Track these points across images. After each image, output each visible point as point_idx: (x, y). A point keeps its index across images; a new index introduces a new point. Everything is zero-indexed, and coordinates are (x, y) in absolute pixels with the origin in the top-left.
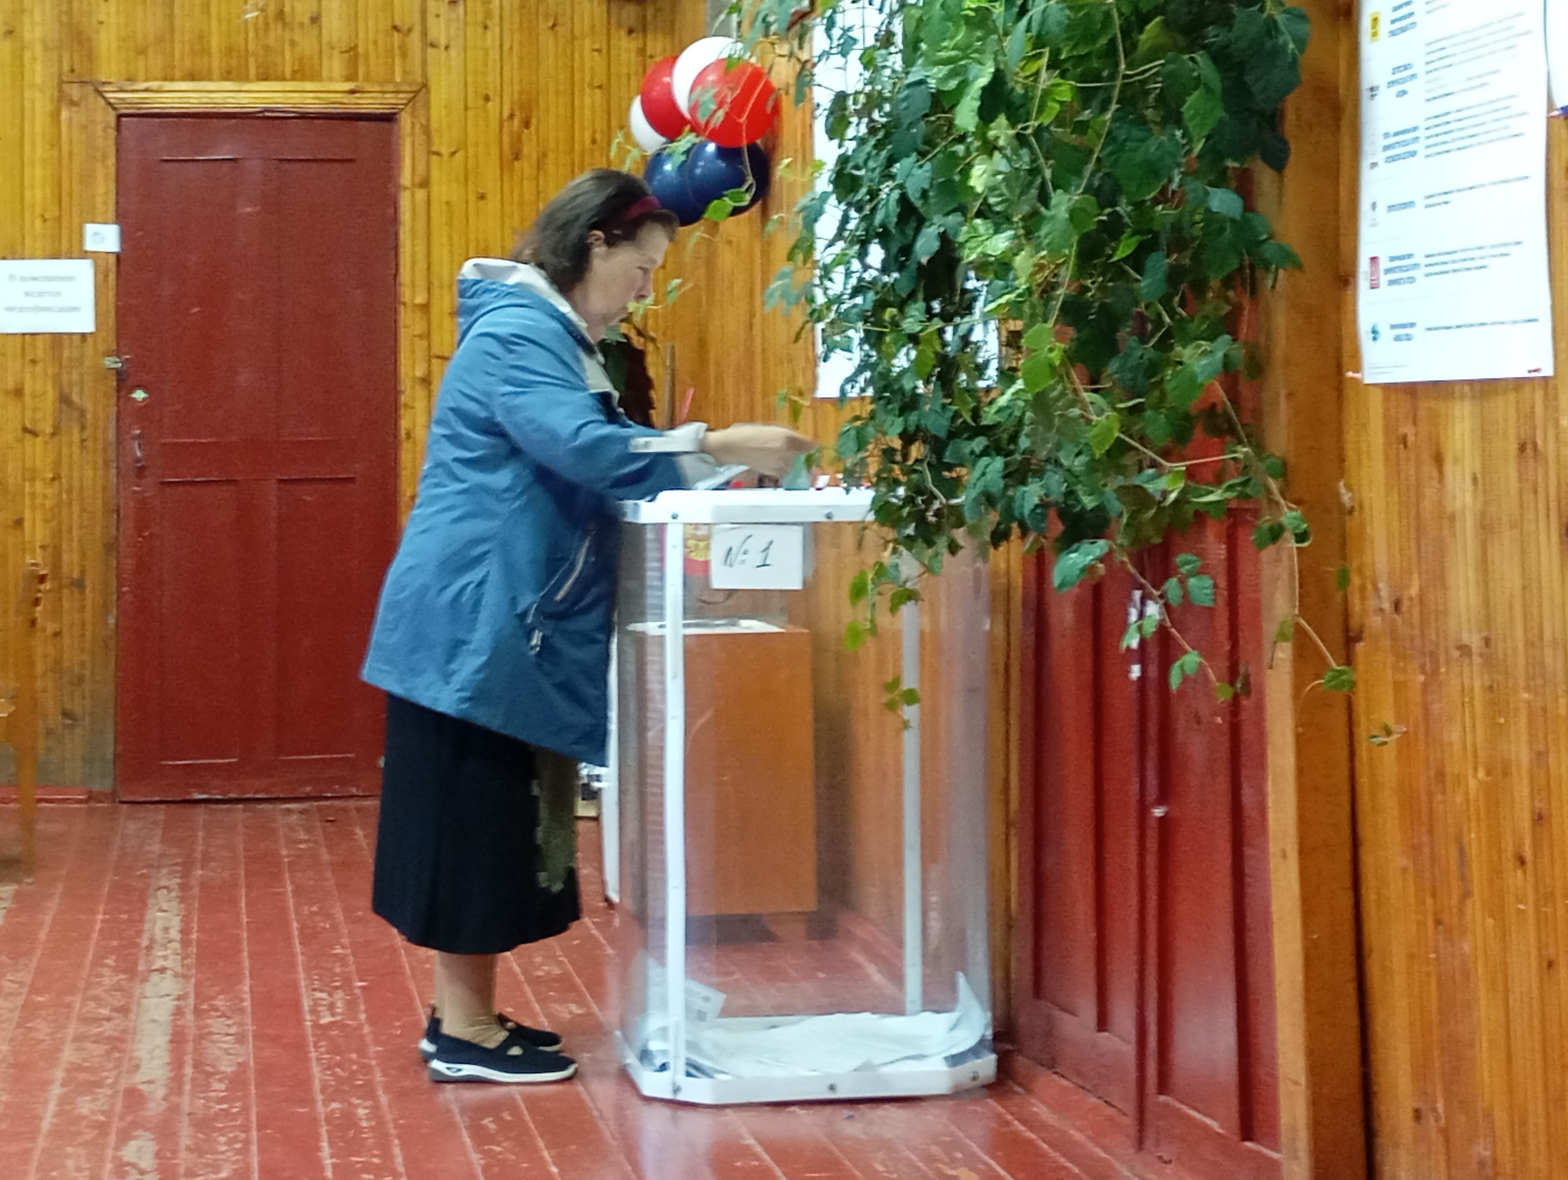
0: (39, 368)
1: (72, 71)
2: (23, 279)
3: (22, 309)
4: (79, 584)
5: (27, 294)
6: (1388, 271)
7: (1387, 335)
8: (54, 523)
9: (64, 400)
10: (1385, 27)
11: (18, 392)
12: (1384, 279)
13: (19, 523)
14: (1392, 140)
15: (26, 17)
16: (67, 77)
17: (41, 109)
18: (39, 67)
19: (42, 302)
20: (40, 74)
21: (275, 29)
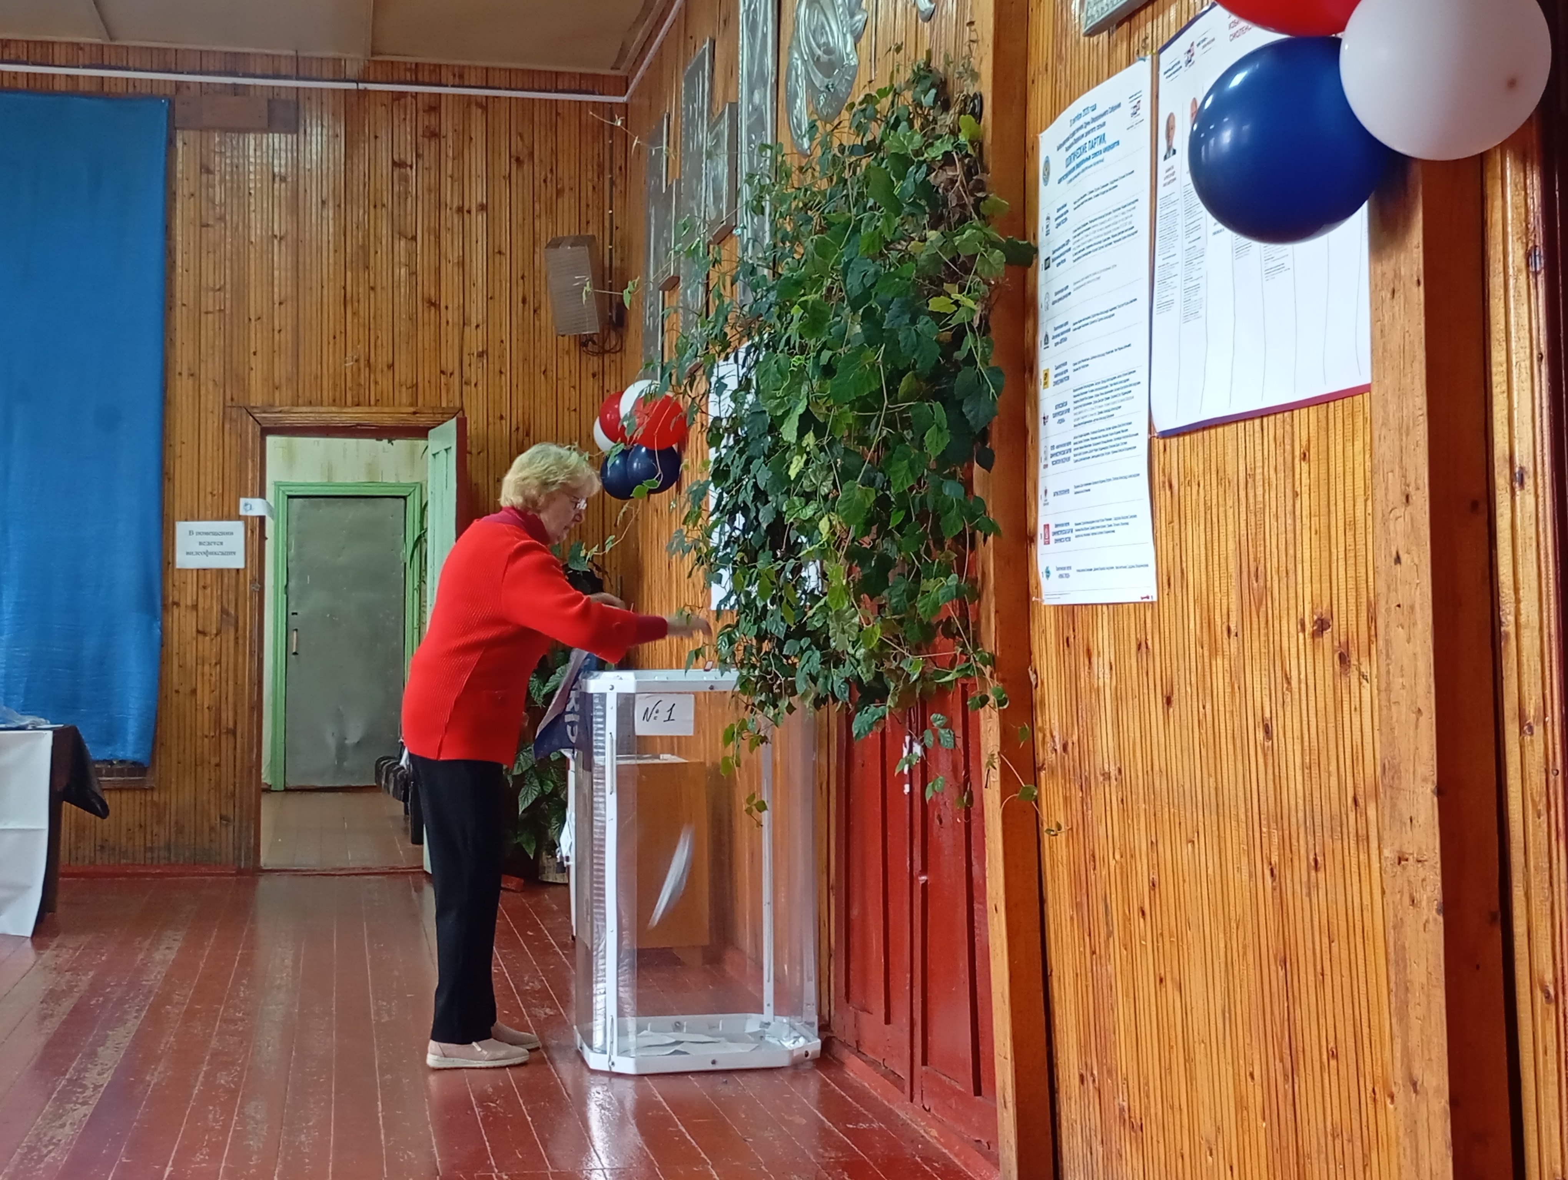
0: (208, 591)
1: (232, 399)
2: (199, 534)
3: (197, 553)
4: (234, 732)
5: (200, 543)
6: (1054, 533)
7: (1054, 573)
8: (217, 693)
9: (224, 611)
10: (1051, 379)
11: (195, 607)
12: (1052, 538)
13: (194, 692)
14: (1056, 451)
15: (203, 365)
16: (229, 403)
17: (212, 423)
18: (211, 397)
19: (211, 548)
20: (212, 400)
21: (365, 372)
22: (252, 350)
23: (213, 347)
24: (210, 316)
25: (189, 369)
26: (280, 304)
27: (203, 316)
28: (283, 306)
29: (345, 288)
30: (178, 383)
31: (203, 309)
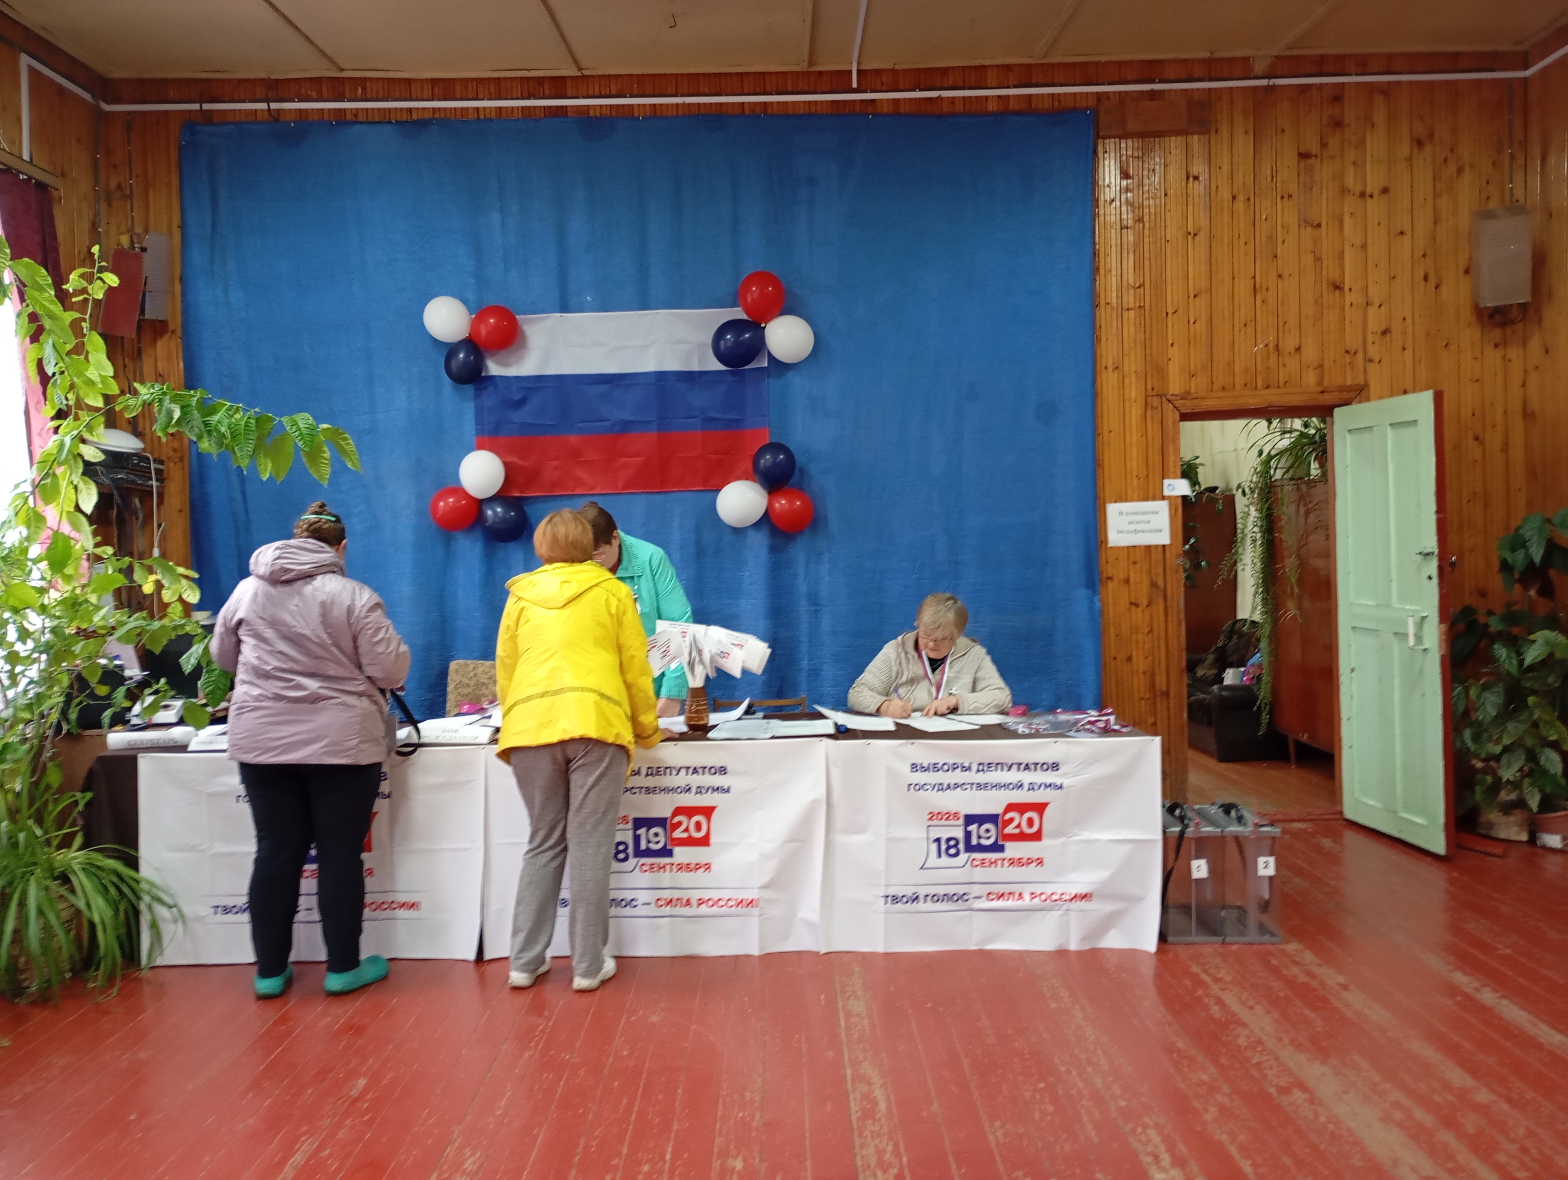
0: (1138, 566)
1: (1153, 389)
2: (1128, 514)
3: (1128, 532)
4: (1166, 694)
5: (1131, 523)
8: (1150, 658)
9: (1153, 585)
11: (1127, 581)
13: (1130, 659)
15: (1126, 358)
16: (1150, 393)
17: (1135, 413)
18: (1134, 388)
19: (1141, 527)
20: (1134, 392)
21: (1273, 357)
22: (1170, 342)
23: (1135, 342)
24: (1132, 313)
25: (1114, 363)
26: (1195, 296)
27: (1125, 314)
28: (1197, 299)
29: (1254, 277)
30: (1104, 375)
31: (1125, 306)
